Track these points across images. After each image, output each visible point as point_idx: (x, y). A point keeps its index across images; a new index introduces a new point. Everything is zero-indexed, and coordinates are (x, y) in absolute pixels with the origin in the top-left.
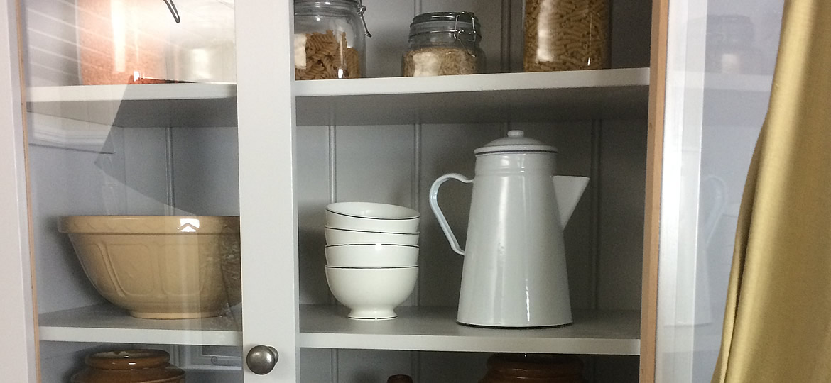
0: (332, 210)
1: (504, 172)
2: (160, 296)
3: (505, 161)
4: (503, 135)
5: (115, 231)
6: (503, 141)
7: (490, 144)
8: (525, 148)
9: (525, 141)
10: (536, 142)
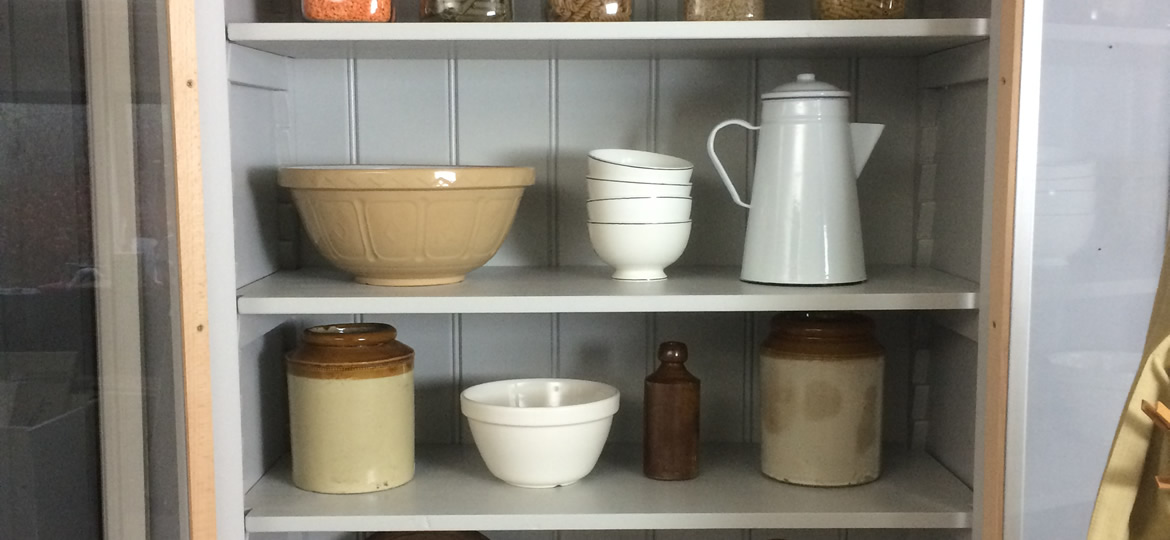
0: (597, 157)
1: (798, 119)
2: (419, 260)
3: (800, 107)
4: (793, 79)
5: (384, 187)
6: (793, 86)
7: (777, 89)
8: (822, 94)
9: (819, 86)
10: (831, 87)
